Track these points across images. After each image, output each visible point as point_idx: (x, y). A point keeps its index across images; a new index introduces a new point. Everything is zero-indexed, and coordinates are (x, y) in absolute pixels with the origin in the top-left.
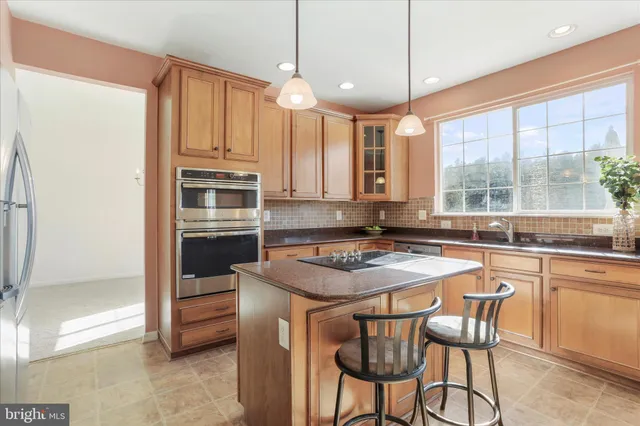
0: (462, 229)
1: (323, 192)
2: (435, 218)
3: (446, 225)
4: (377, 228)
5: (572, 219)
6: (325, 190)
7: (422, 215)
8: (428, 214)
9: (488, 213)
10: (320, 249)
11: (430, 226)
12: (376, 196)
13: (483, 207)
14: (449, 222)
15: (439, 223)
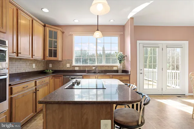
0: (82, 70)
1: (32, 55)
2: (73, 66)
3: (77, 69)
4: (51, 71)
5: (110, 66)
6: (33, 54)
7: (68, 65)
8: (70, 65)
9: (89, 65)
10: (37, 82)
11: (71, 69)
12: (53, 58)
13: (87, 63)
14: (78, 68)
15: (74, 68)
